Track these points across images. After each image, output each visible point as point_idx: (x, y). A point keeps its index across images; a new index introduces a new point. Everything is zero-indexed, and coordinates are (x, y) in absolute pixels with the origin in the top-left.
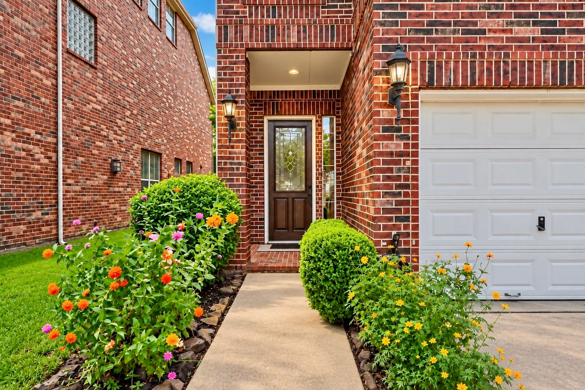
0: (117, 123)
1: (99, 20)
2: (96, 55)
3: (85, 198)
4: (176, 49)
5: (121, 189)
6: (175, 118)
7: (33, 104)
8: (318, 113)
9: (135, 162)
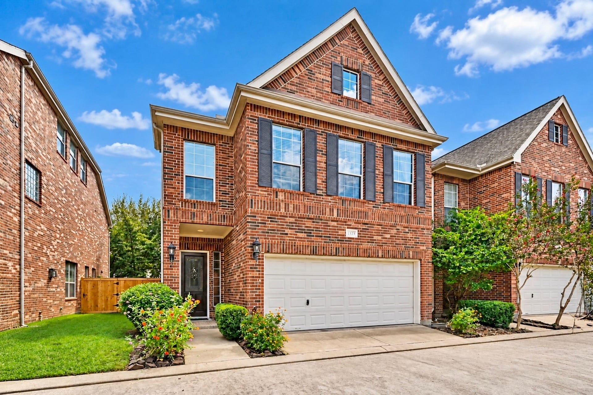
0: (52, 244)
1: (43, 174)
2: (40, 198)
3: (36, 296)
4: (86, 187)
5: (54, 289)
6: (86, 238)
7: (9, 234)
8: (211, 250)
9: (62, 270)
